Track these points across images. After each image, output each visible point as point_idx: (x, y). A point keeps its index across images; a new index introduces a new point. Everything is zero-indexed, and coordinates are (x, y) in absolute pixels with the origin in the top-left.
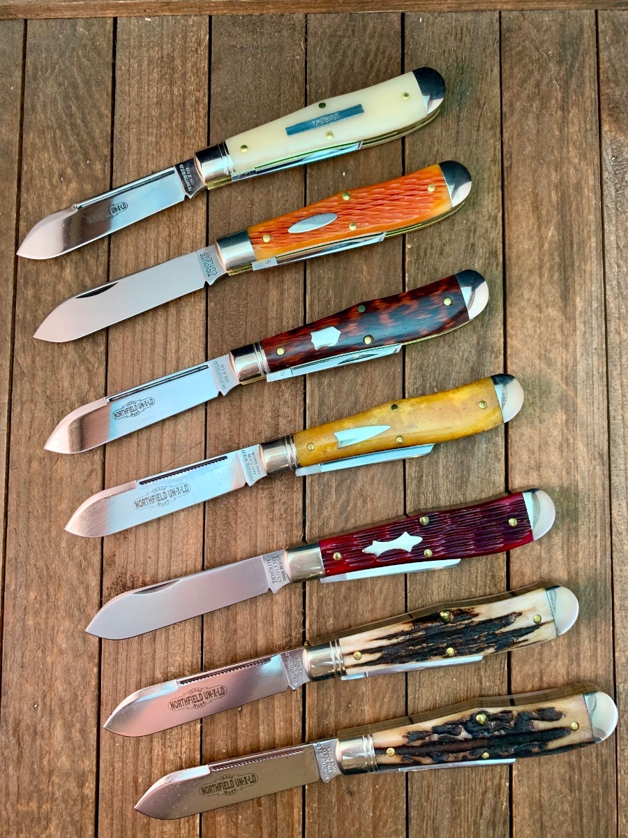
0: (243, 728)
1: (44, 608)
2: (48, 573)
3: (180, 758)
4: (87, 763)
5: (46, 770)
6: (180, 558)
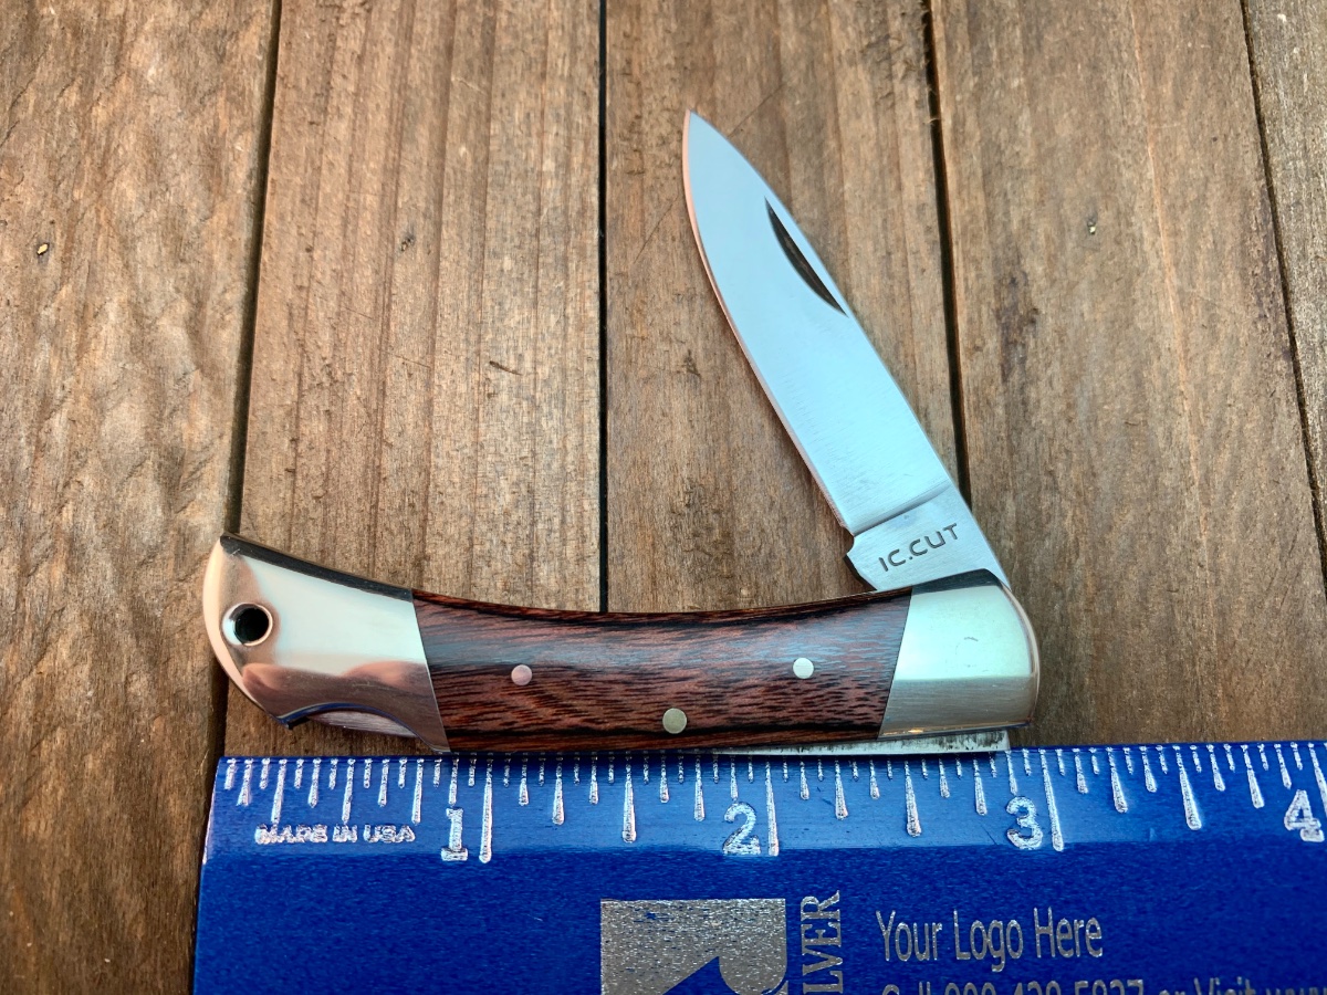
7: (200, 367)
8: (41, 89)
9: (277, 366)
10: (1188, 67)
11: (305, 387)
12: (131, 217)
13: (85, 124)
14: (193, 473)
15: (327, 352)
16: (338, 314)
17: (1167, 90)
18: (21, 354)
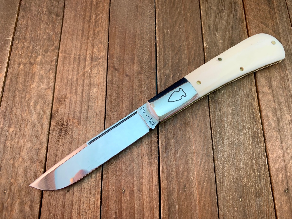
0: (125, 203)
1: (17, 136)
2: (21, 118)
6: (93, 110)
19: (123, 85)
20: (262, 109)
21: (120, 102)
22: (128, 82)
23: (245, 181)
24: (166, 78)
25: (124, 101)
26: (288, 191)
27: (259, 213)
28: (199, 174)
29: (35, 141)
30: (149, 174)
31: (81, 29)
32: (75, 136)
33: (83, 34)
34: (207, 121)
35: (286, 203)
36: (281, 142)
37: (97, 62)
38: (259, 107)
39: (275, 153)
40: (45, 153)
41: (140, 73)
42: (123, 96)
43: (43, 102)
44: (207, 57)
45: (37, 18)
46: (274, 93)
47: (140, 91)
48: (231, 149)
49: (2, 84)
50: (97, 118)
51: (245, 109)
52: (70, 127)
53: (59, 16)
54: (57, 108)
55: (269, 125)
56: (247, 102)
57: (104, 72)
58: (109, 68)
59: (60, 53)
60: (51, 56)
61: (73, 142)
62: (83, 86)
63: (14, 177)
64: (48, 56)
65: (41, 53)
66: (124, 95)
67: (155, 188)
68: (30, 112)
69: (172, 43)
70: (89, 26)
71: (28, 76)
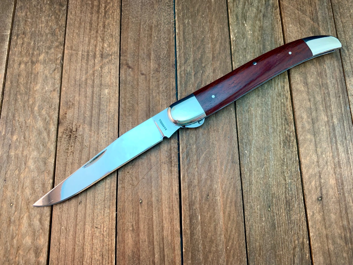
0: (142, 214)
1: (21, 145)
2: (25, 124)
3: (103, 234)
4: (42, 240)
5: (15, 246)
6: (105, 114)
7: (42, 229)
8: (11, 171)
9: (56, 228)
10: (228, 163)
11: (61, 232)
12: (28, 198)
13: (19, 178)
14: (40, 251)
15: (65, 225)
16: (68, 217)
17: (223, 167)
18: (8, 226)
19: (138, 85)
20: (295, 110)
21: (136, 105)
22: (144, 81)
23: (274, 189)
24: (187, 76)
25: (140, 103)
26: (322, 199)
27: (288, 222)
28: (224, 182)
29: (42, 150)
30: (169, 183)
31: (89, 21)
32: (86, 144)
33: (91, 27)
34: (233, 124)
35: (319, 212)
36: (315, 146)
37: (108, 59)
38: (292, 107)
39: (308, 158)
40: (53, 162)
41: (157, 71)
42: (138, 98)
43: (48, 106)
44: (234, 51)
45: (38, 9)
46: (310, 91)
47: (158, 91)
48: (259, 154)
49: (2, 86)
50: (110, 123)
51: (276, 110)
52: (80, 133)
53: (63, 6)
54: (65, 113)
55: (303, 127)
56: (279, 102)
57: (116, 70)
58: (122, 66)
59: (65, 49)
60: (56, 53)
61: (84, 150)
62: (93, 87)
63: (20, 189)
64: (51, 53)
65: (43, 50)
66: (140, 96)
67: (176, 198)
68: (35, 118)
69: (194, 35)
70: (98, 17)
71: (30, 77)
